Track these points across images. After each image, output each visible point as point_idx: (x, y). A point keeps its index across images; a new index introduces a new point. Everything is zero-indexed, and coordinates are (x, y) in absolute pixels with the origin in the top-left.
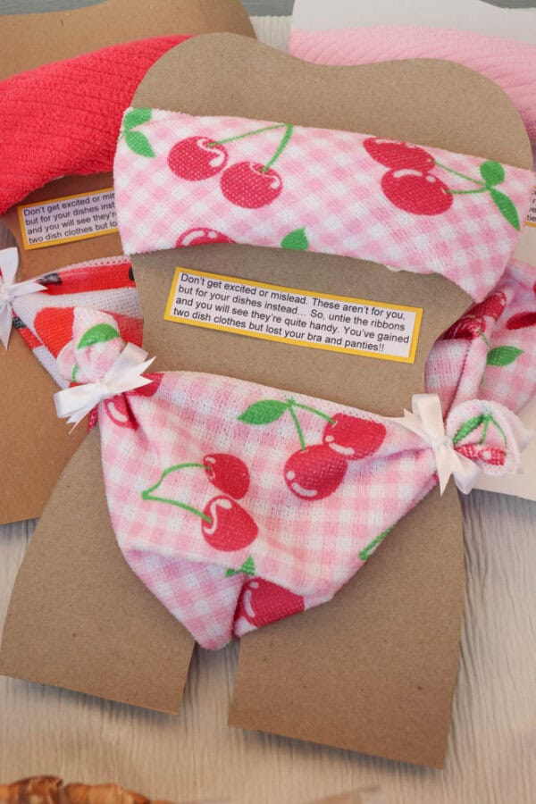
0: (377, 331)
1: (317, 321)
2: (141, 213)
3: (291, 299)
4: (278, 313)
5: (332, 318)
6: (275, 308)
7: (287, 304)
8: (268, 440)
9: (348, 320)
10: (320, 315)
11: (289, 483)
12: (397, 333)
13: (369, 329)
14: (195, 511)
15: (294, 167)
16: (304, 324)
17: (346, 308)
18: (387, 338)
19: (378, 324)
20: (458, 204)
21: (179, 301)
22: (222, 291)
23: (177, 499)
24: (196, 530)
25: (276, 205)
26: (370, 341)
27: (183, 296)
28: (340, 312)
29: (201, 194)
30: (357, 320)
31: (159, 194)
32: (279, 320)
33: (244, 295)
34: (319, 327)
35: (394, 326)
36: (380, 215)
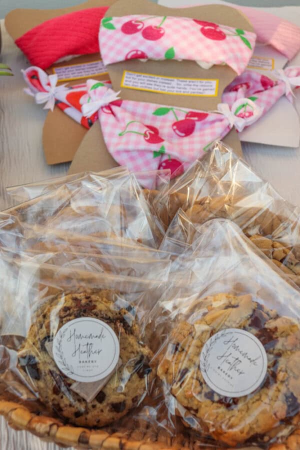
0: (202, 88)
1: (179, 86)
2: (111, 48)
3: (168, 80)
4: (164, 85)
5: (185, 85)
6: (163, 83)
7: (167, 82)
8: (164, 121)
9: (190, 85)
10: (180, 85)
11: (174, 130)
12: (210, 88)
13: (199, 87)
14: (140, 134)
15: (168, 26)
16: (173, 88)
17: (190, 82)
18: (206, 90)
19: (202, 86)
20: (228, 38)
21: (126, 81)
22: (142, 78)
23: (133, 130)
24: (142, 139)
25: (162, 39)
26: (199, 91)
27: (127, 79)
28: (188, 83)
29: (134, 38)
30: (194, 85)
31: (118, 41)
32: (164, 86)
33: (150, 79)
34: (180, 88)
35: (208, 86)
36: (201, 40)
